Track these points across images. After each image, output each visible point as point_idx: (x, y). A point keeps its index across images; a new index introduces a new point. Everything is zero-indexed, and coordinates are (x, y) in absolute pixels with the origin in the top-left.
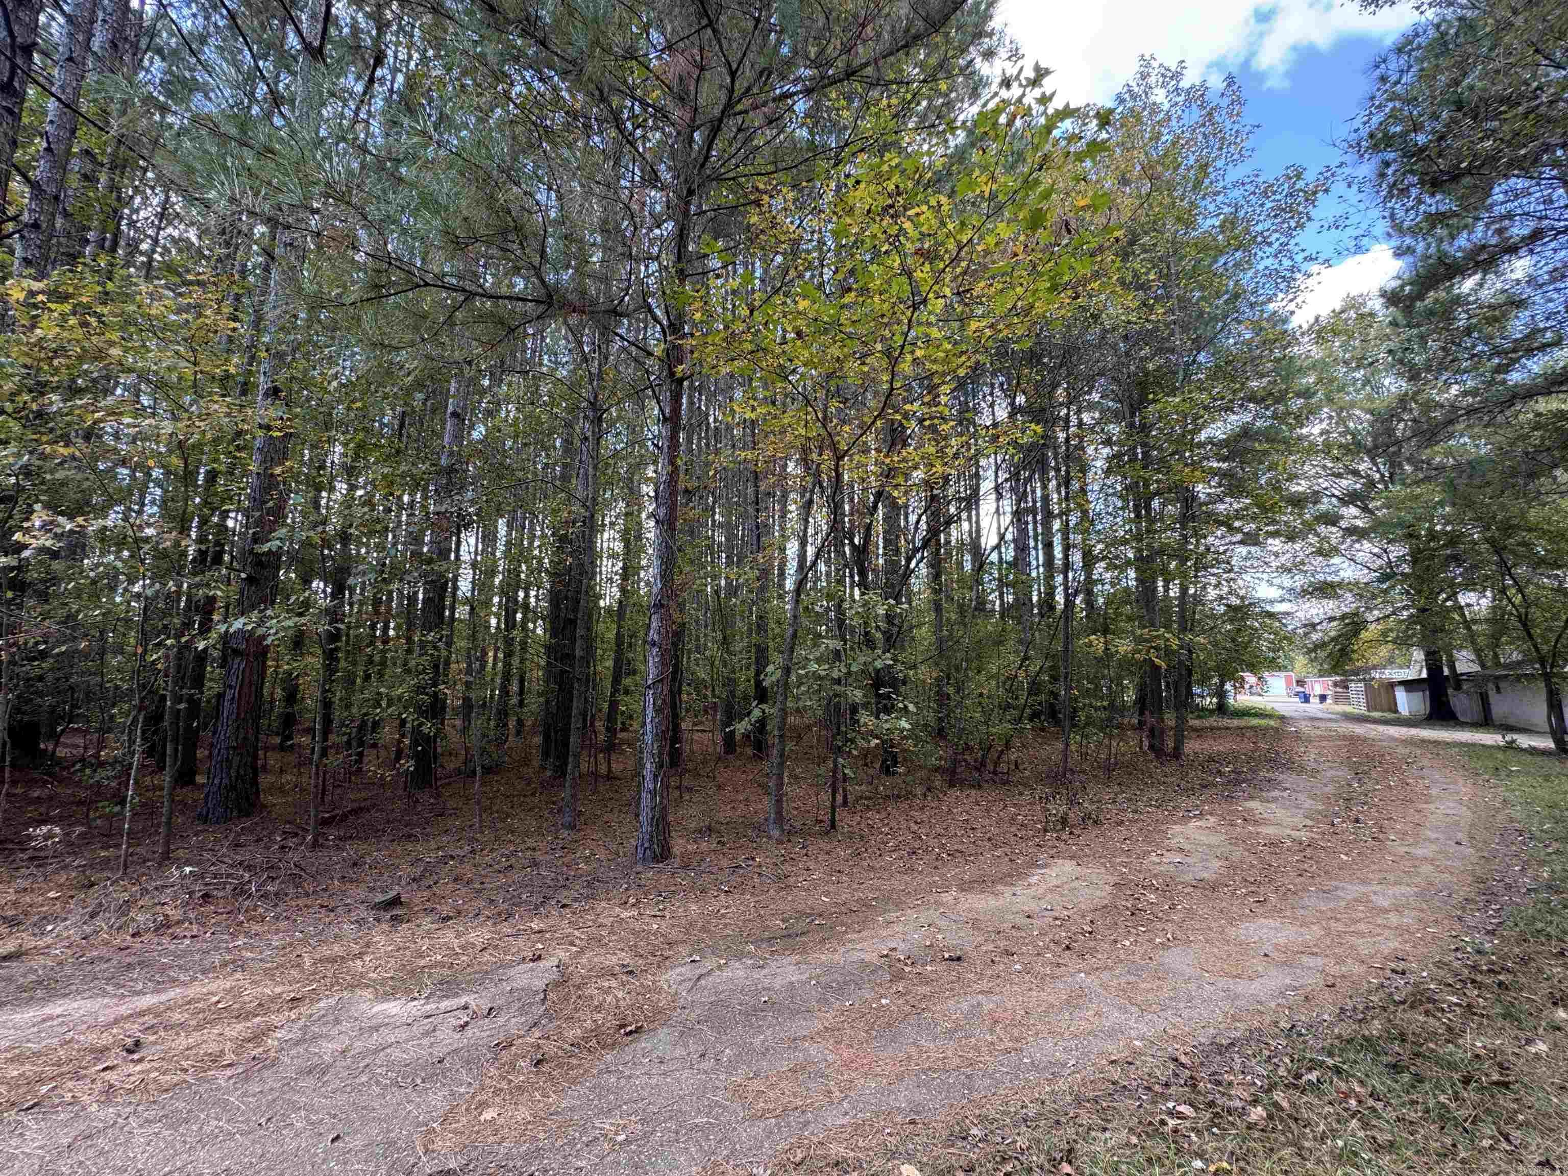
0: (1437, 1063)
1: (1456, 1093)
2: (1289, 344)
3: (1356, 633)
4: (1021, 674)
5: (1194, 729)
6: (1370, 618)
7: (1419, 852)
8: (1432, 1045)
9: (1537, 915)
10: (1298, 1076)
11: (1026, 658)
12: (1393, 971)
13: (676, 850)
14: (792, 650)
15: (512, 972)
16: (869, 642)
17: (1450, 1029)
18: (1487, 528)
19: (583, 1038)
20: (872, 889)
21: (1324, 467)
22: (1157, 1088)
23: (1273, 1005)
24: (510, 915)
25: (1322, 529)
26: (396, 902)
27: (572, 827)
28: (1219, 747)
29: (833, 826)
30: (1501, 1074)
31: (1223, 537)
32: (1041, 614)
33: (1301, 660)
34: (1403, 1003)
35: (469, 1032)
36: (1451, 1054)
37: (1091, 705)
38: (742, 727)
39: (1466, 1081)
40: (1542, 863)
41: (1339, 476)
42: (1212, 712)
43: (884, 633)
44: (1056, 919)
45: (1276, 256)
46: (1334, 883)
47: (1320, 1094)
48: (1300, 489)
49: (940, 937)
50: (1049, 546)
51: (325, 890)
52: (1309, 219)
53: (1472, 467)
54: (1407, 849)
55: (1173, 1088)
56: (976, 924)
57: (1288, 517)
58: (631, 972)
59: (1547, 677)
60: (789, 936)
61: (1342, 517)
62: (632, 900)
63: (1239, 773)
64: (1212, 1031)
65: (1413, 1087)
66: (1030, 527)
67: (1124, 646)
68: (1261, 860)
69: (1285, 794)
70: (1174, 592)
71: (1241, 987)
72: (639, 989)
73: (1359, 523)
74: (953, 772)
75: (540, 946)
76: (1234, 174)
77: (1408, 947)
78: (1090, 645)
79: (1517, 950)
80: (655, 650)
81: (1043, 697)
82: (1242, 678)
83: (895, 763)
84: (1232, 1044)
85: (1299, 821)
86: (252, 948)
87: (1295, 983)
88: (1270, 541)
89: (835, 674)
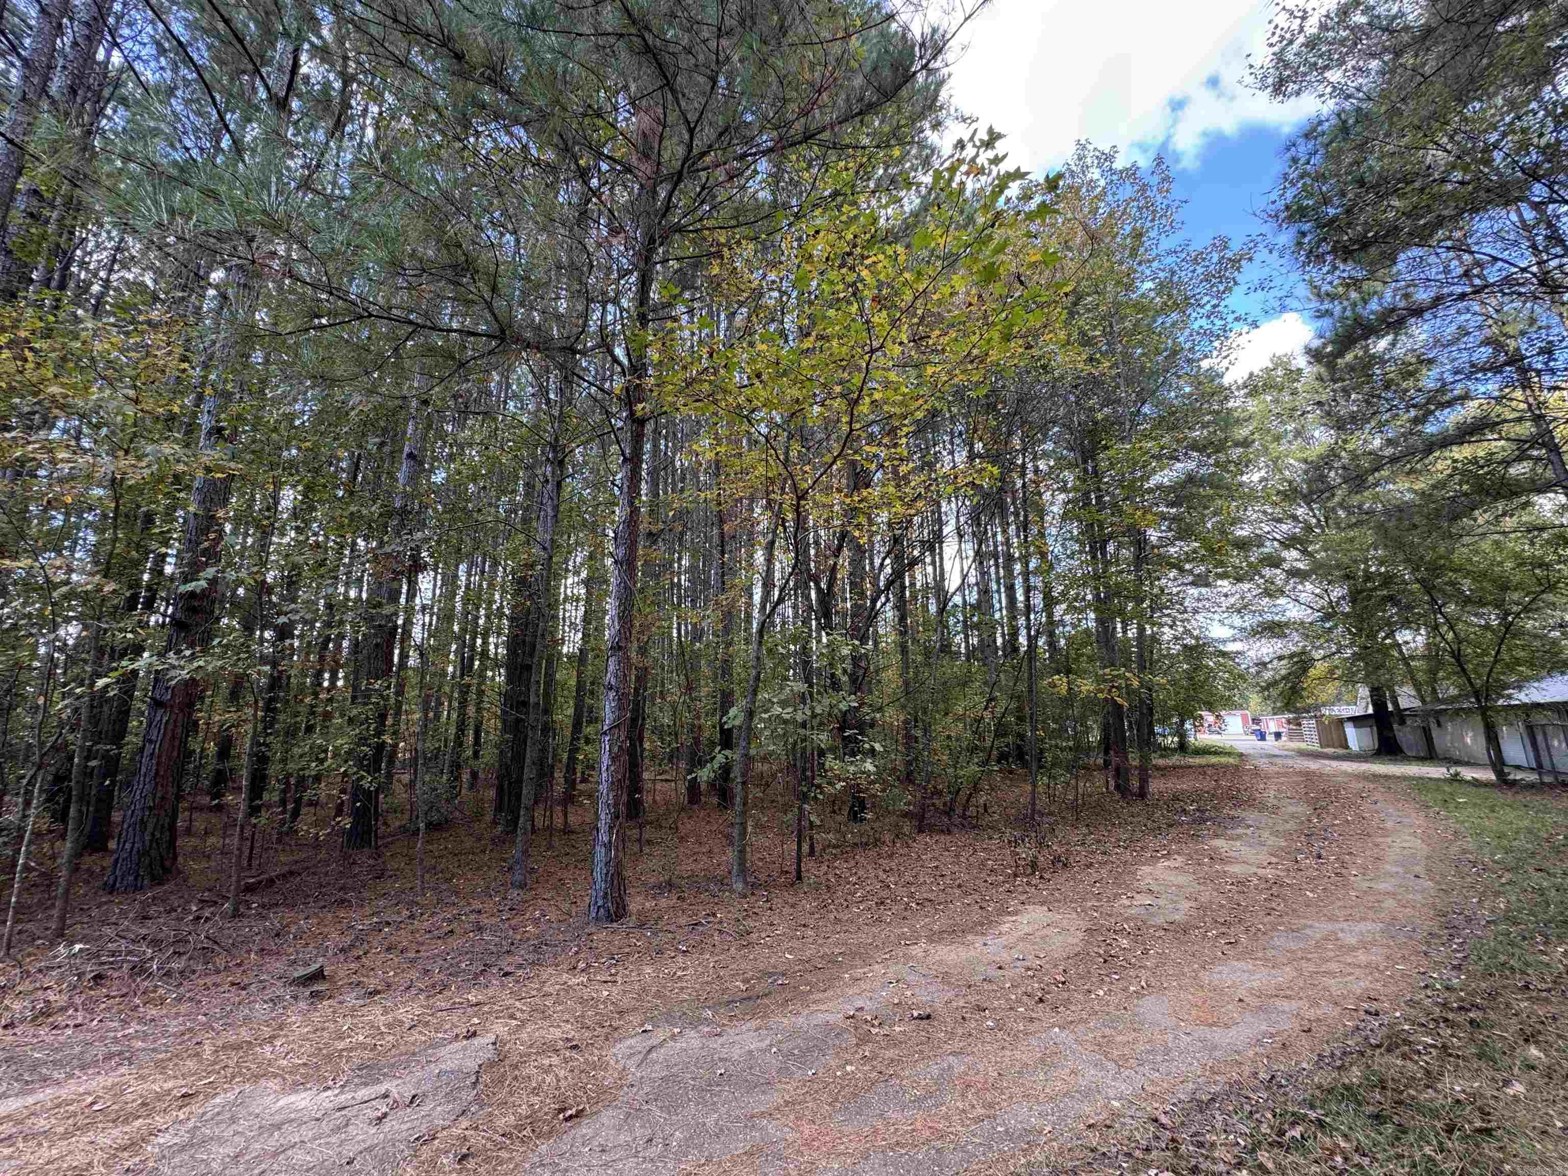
0: (1419, 1111)
1: (1441, 1143)
2: (1226, 398)
3: (1305, 670)
4: (987, 715)
5: (1157, 768)
6: (1317, 657)
7: (1382, 886)
8: (1412, 1092)
9: (1499, 947)
10: (1281, 1133)
11: (991, 700)
12: (1367, 1012)
13: (633, 906)
14: (755, 693)
15: (443, 1052)
16: (835, 685)
17: (1428, 1073)
18: (1416, 569)
19: (515, 1127)
20: (836, 944)
21: (1265, 512)
22: (1138, 1153)
23: (1251, 1053)
24: (446, 987)
25: (1267, 572)
26: (318, 975)
27: (522, 886)
28: (1184, 785)
29: (799, 878)
30: (1483, 1120)
31: (1175, 579)
32: (1005, 656)
33: (1255, 699)
34: (1379, 1046)
35: (387, 1126)
36: (1432, 1100)
37: (1056, 746)
38: (705, 774)
39: (1450, 1130)
40: (1497, 894)
41: (1279, 521)
42: (1175, 750)
43: (850, 676)
44: (1029, 969)
45: (1208, 317)
46: (1303, 921)
47: (1306, 1152)
48: (1244, 533)
49: (909, 993)
50: (1011, 589)
51: (239, 965)
52: (1236, 283)
53: (1400, 510)
54: (1367, 884)
55: (1154, 1153)
56: (945, 977)
57: (1235, 558)
58: (575, 1047)
59: (1483, 711)
60: (750, 998)
61: (1284, 560)
62: (582, 965)
63: (1203, 812)
64: (1191, 1085)
65: (1398, 1139)
66: (993, 570)
67: (1086, 686)
68: (1230, 899)
69: (1249, 832)
70: (1132, 633)
71: (1218, 1036)
72: (583, 1067)
73: (1301, 565)
74: (922, 818)
75: (476, 1021)
76: (1166, 244)
77: (1378, 986)
78: (1053, 685)
79: (1484, 985)
80: (612, 694)
81: (1010, 739)
82: (1201, 717)
83: (863, 808)
84: (1213, 1100)
85: (1264, 858)
86: (144, 1037)
87: (1272, 1030)
88: (1219, 582)
89: (800, 717)
